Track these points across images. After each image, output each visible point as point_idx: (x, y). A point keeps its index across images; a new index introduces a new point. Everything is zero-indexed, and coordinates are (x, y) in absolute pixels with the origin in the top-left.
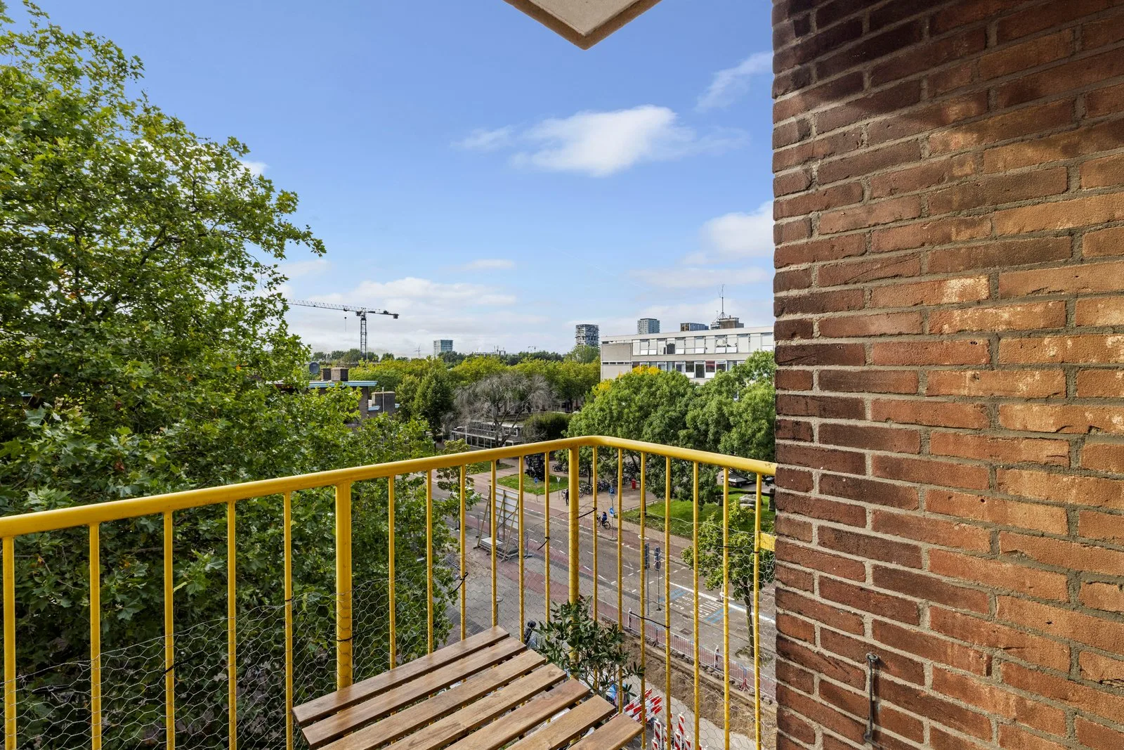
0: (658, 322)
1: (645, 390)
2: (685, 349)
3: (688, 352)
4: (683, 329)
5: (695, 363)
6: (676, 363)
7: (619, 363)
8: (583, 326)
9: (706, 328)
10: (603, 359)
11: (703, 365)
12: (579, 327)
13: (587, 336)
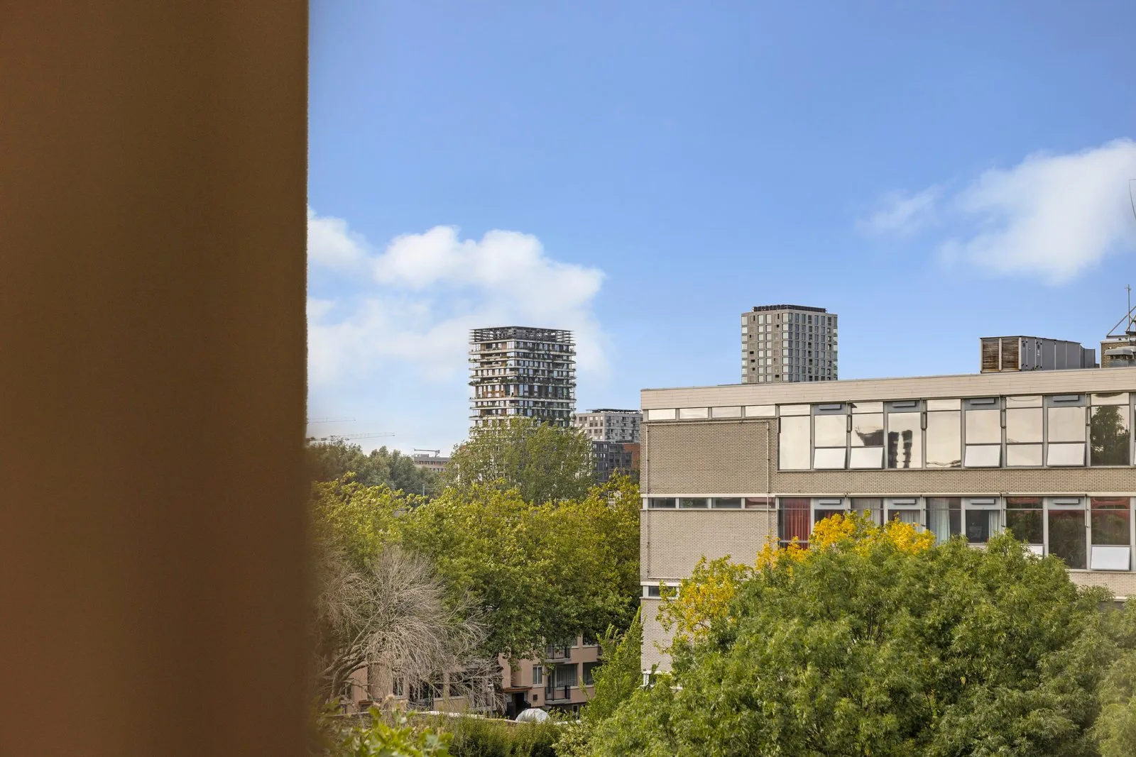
0: (832, 320)
1: (903, 620)
2: (1004, 445)
3: (1015, 458)
4: (990, 362)
5: (1047, 506)
6: (965, 506)
7: (719, 502)
8: (502, 333)
9: (1085, 360)
10: (652, 485)
11: (1080, 514)
12: (488, 339)
13: (520, 380)
